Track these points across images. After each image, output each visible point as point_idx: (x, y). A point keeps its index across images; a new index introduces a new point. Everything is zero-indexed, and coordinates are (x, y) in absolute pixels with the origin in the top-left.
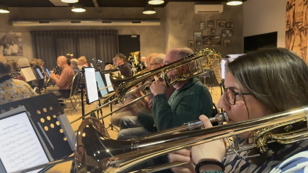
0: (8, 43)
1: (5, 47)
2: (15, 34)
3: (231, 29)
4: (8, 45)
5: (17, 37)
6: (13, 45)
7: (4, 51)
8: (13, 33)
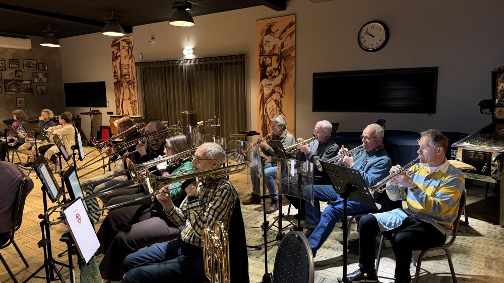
3: (45, 72)
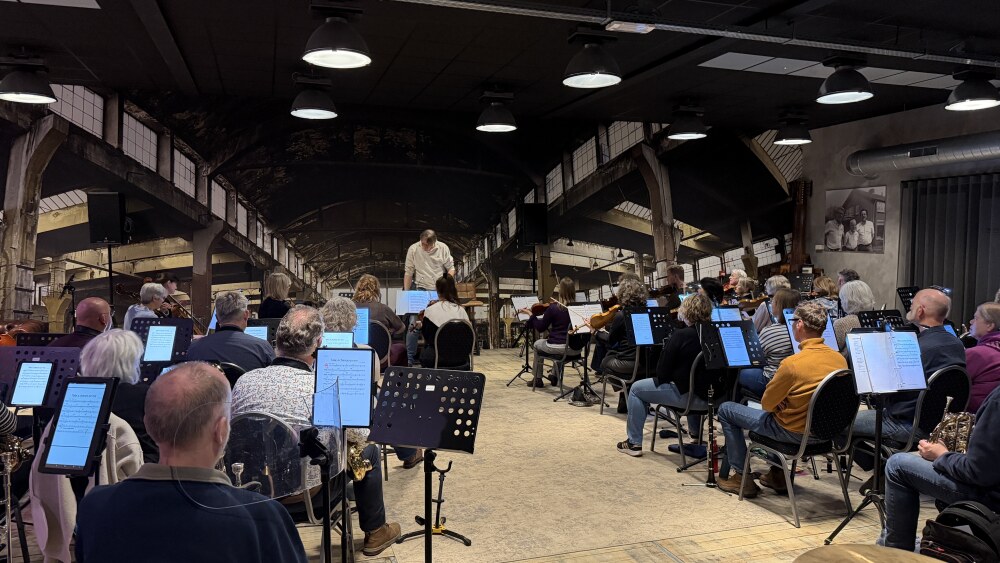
0: (855, 217)
1: (849, 228)
2: (872, 191)
4: (854, 221)
5: (874, 201)
6: (864, 223)
7: (843, 238)
8: (867, 190)
